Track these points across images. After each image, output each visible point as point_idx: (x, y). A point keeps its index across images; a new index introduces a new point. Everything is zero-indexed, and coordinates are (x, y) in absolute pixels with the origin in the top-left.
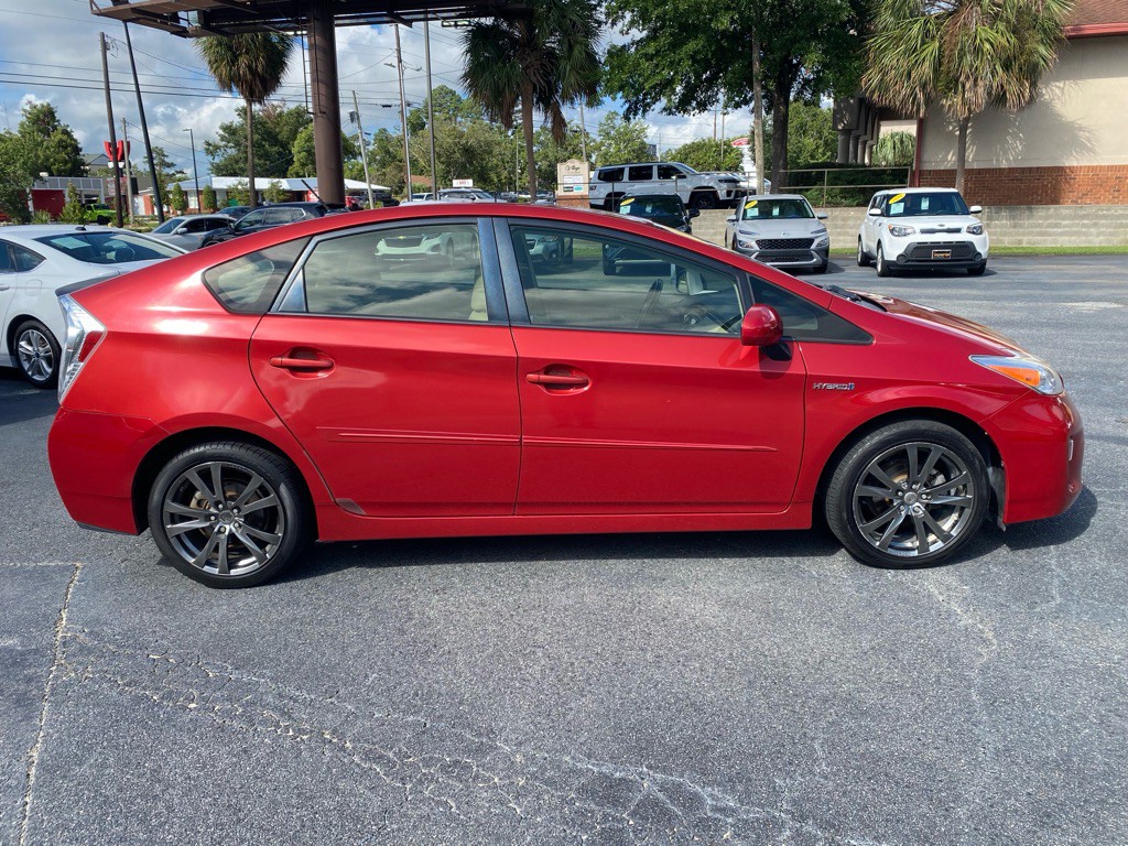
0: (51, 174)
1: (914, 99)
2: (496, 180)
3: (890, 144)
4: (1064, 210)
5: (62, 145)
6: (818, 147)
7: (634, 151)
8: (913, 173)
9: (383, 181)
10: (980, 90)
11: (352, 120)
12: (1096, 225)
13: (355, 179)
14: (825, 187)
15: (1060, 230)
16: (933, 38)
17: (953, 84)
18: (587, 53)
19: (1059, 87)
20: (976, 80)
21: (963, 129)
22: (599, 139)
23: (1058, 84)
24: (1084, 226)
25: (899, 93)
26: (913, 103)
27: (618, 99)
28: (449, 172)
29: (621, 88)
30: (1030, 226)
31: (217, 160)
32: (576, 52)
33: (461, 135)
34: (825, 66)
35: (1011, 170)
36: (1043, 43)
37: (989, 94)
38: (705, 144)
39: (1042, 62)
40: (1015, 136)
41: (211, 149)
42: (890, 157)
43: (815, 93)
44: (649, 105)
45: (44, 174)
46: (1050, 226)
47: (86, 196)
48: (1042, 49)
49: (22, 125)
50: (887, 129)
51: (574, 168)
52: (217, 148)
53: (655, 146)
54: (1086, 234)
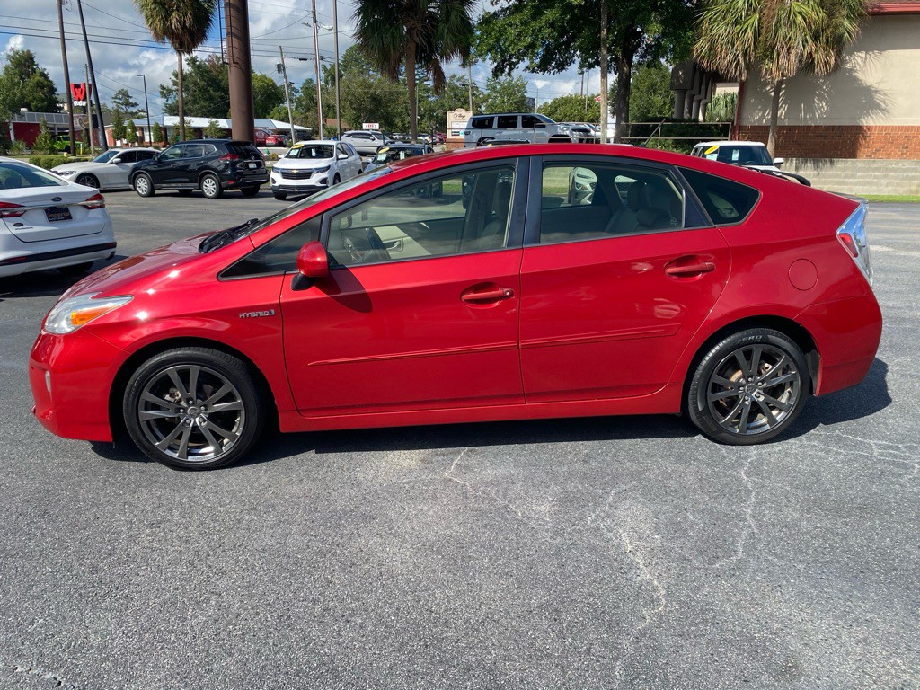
0: (30, 110)
1: (737, 64)
2: (400, 124)
3: (722, 103)
4: (858, 163)
5: (40, 86)
6: (665, 104)
7: (515, 103)
8: (733, 128)
9: (306, 123)
10: (792, 58)
11: (279, 71)
12: (885, 176)
13: (282, 121)
14: (659, 138)
15: (855, 180)
16: (754, 12)
17: (770, 51)
18: (462, 18)
19: (861, 57)
20: (789, 49)
21: (777, 90)
22: (486, 92)
23: (860, 54)
24: (875, 177)
25: (725, 59)
26: (736, 68)
27: (487, 60)
28: (359, 117)
29: (489, 51)
30: (830, 176)
31: (170, 102)
32: (452, 18)
33: (370, 86)
34: (664, 35)
35: (817, 127)
36: (848, 17)
37: (800, 61)
38: (572, 99)
39: (847, 34)
40: (821, 98)
41: (165, 92)
42: (723, 113)
43: (656, 57)
44: (515, 64)
45: (24, 110)
46: (846, 176)
47: (59, 129)
48: (846, 23)
49: (7, 68)
50: (721, 90)
51: (460, 116)
52: (170, 91)
53: (534, 99)
54: (877, 184)
